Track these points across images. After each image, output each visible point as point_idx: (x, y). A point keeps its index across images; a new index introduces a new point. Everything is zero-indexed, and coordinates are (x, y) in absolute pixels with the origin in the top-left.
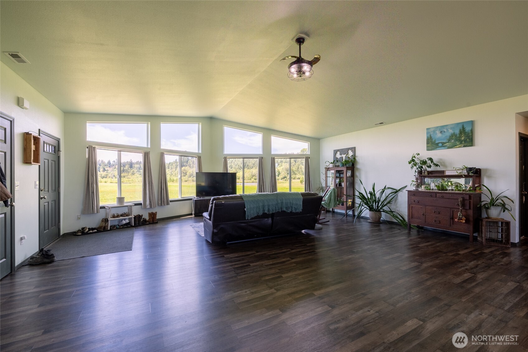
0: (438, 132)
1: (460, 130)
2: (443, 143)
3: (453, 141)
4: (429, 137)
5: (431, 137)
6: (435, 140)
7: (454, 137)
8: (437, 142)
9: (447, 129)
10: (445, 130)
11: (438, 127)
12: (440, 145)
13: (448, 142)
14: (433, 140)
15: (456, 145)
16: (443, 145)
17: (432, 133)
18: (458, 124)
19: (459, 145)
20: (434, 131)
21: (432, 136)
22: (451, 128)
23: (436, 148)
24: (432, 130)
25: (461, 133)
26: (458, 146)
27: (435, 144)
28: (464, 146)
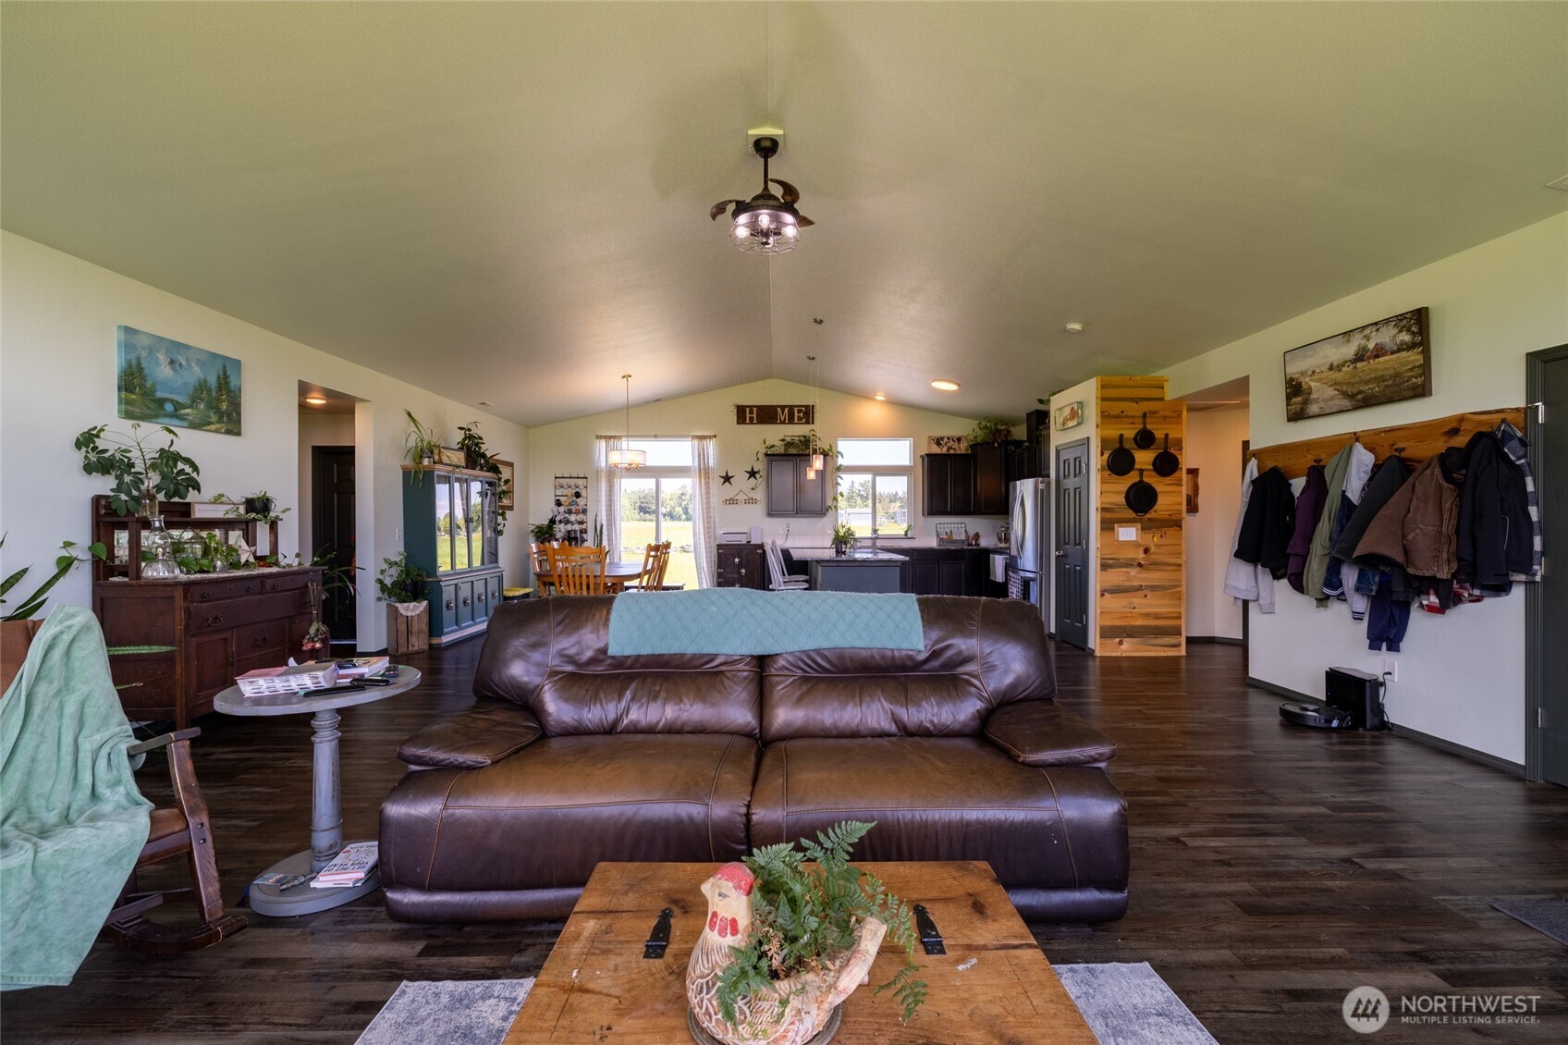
0: (162, 357)
1: (219, 377)
2: (178, 406)
3: (202, 406)
4: (134, 363)
5: (140, 369)
6: (154, 385)
7: (204, 395)
8: (159, 394)
9: (187, 360)
10: (184, 363)
11: (162, 339)
12: (169, 407)
13: (191, 406)
14: (149, 384)
15: (210, 423)
16: (176, 410)
17: (144, 354)
18: (215, 356)
19: (217, 426)
20: (151, 351)
21: (144, 364)
22: (198, 362)
23: (156, 416)
24: (145, 341)
25: (220, 388)
26: (213, 427)
27: (154, 401)
28: (228, 432)
